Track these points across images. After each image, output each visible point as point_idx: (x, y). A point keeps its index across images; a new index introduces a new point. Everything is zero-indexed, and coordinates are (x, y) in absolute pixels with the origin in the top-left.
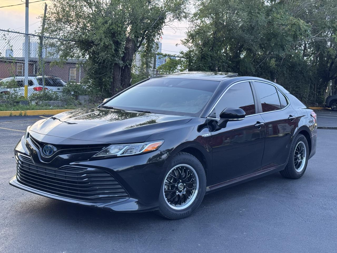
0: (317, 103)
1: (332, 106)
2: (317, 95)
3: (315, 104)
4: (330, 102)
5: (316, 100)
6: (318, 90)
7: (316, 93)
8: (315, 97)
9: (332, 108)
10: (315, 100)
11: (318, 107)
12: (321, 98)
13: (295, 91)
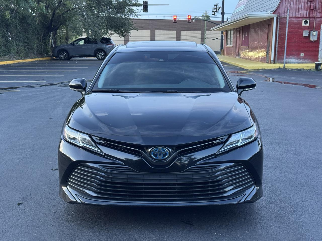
0: (45, 53)
1: (60, 56)
2: (43, 45)
3: (43, 54)
4: (57, 52)
5: (44, 51)
6: (44, 41)
7: (42, 44)
8: (42, 48)
9: (60, 57)
10: (42, 51)
11: (47, 57)
12: (47, 48)
13: (27, 43)
